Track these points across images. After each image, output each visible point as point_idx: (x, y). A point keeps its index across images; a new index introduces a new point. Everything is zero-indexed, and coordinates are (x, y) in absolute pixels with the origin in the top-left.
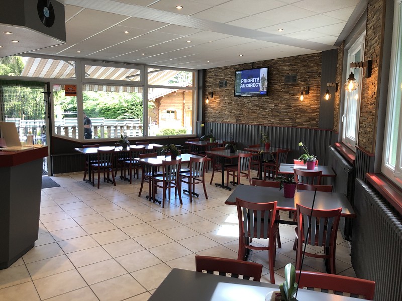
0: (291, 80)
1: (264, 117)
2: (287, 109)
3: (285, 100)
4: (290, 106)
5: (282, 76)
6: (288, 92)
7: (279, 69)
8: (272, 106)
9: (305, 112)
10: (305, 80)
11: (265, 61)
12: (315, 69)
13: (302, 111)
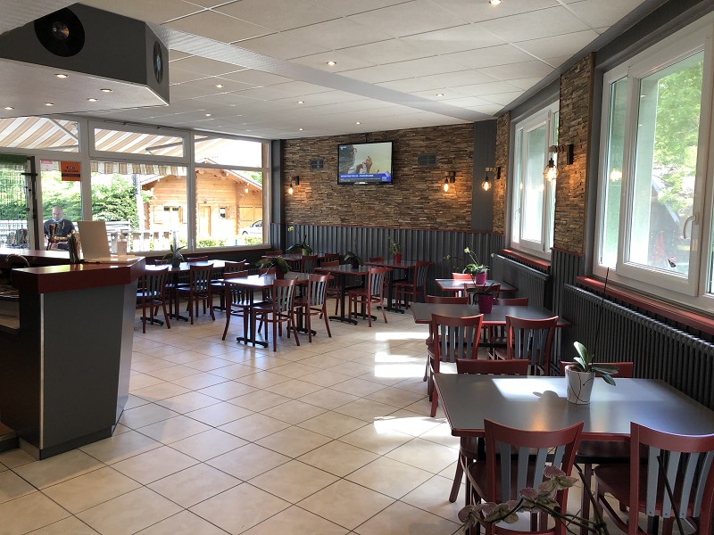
0: (428, 162)
1: (387, 215)
2: (422, 203)
3: (419, 190)
4: (427, 198)
5: (414, 155)
6: (423, 178)
7: (408, 145)
8: (399, 199)
9: (450, 207)
10: (449, 162)
11: (387, 132)
12: (463, 146)
13: (445, 206)
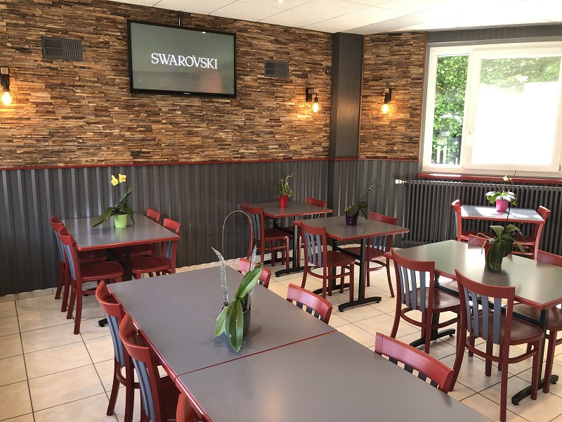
0: (276, 71)
1: (221, 143)
2: (272, 127)
3: (268, 109)
4: (278, 120)
5: (260, 60)
6: (272, 93)
7: (251, 45)
8: (240, 120)
9: (306, 132)
10: (304, 76)
12: (318, 58)
13: (300, 130)
